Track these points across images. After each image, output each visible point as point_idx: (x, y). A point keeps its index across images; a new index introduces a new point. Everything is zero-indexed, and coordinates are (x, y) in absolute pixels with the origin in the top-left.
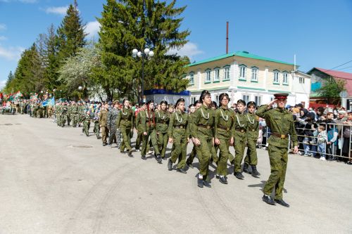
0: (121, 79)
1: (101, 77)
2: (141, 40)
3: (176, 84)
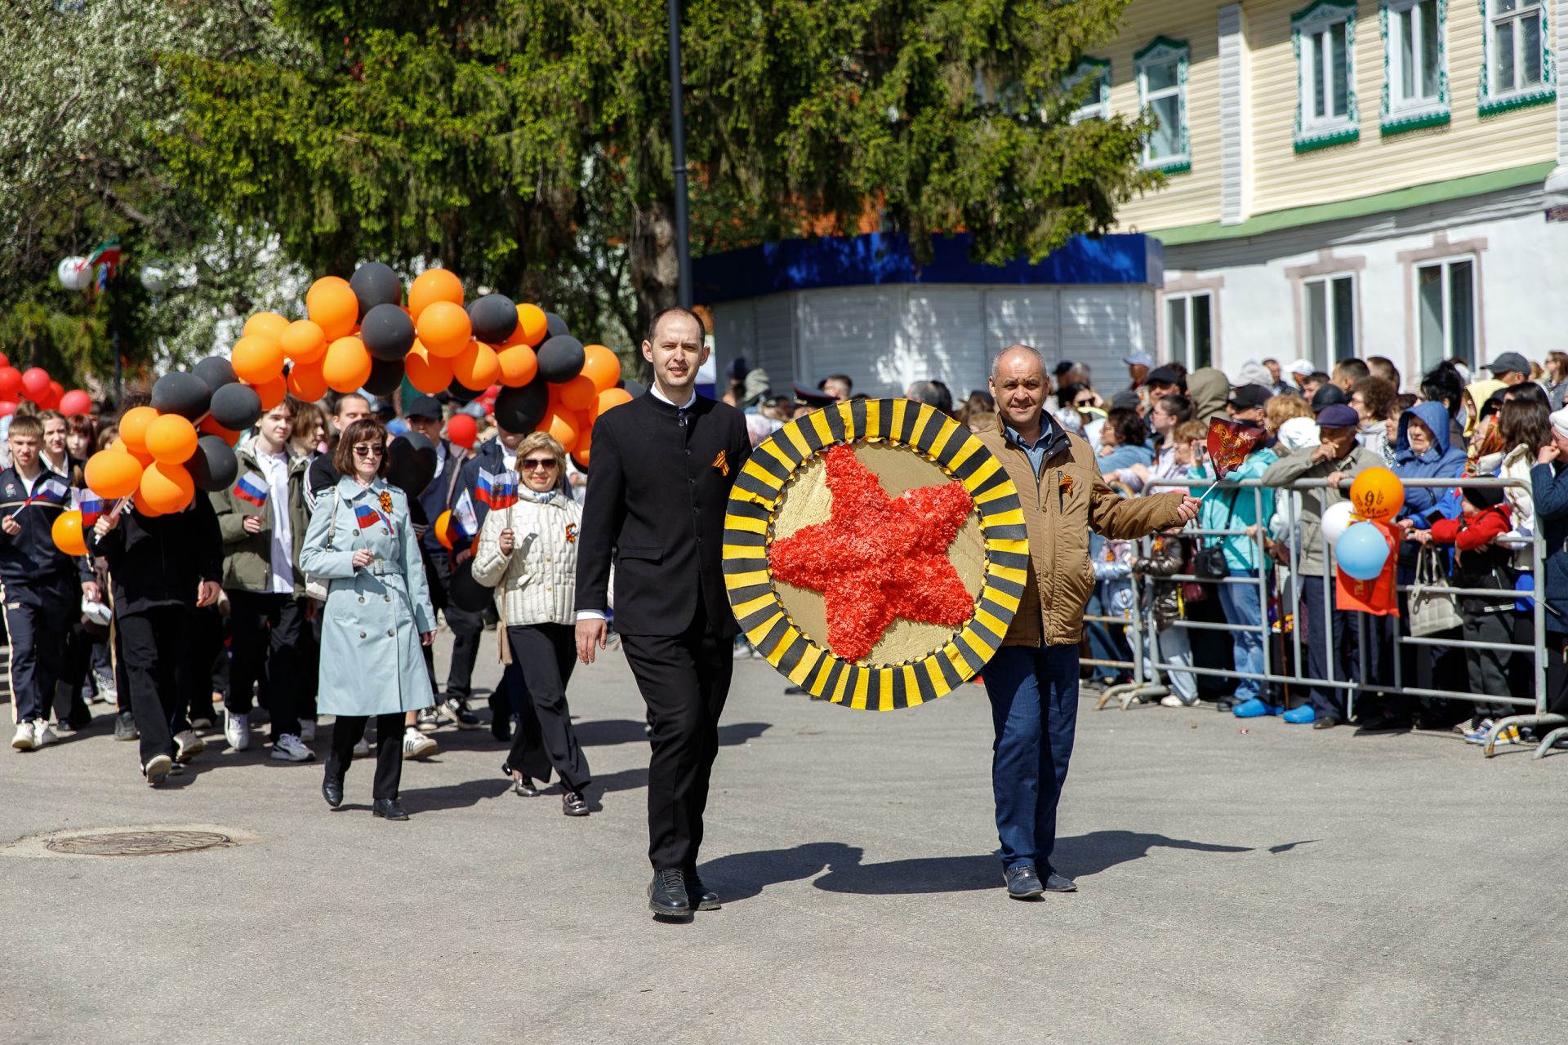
3: (1010, 176)
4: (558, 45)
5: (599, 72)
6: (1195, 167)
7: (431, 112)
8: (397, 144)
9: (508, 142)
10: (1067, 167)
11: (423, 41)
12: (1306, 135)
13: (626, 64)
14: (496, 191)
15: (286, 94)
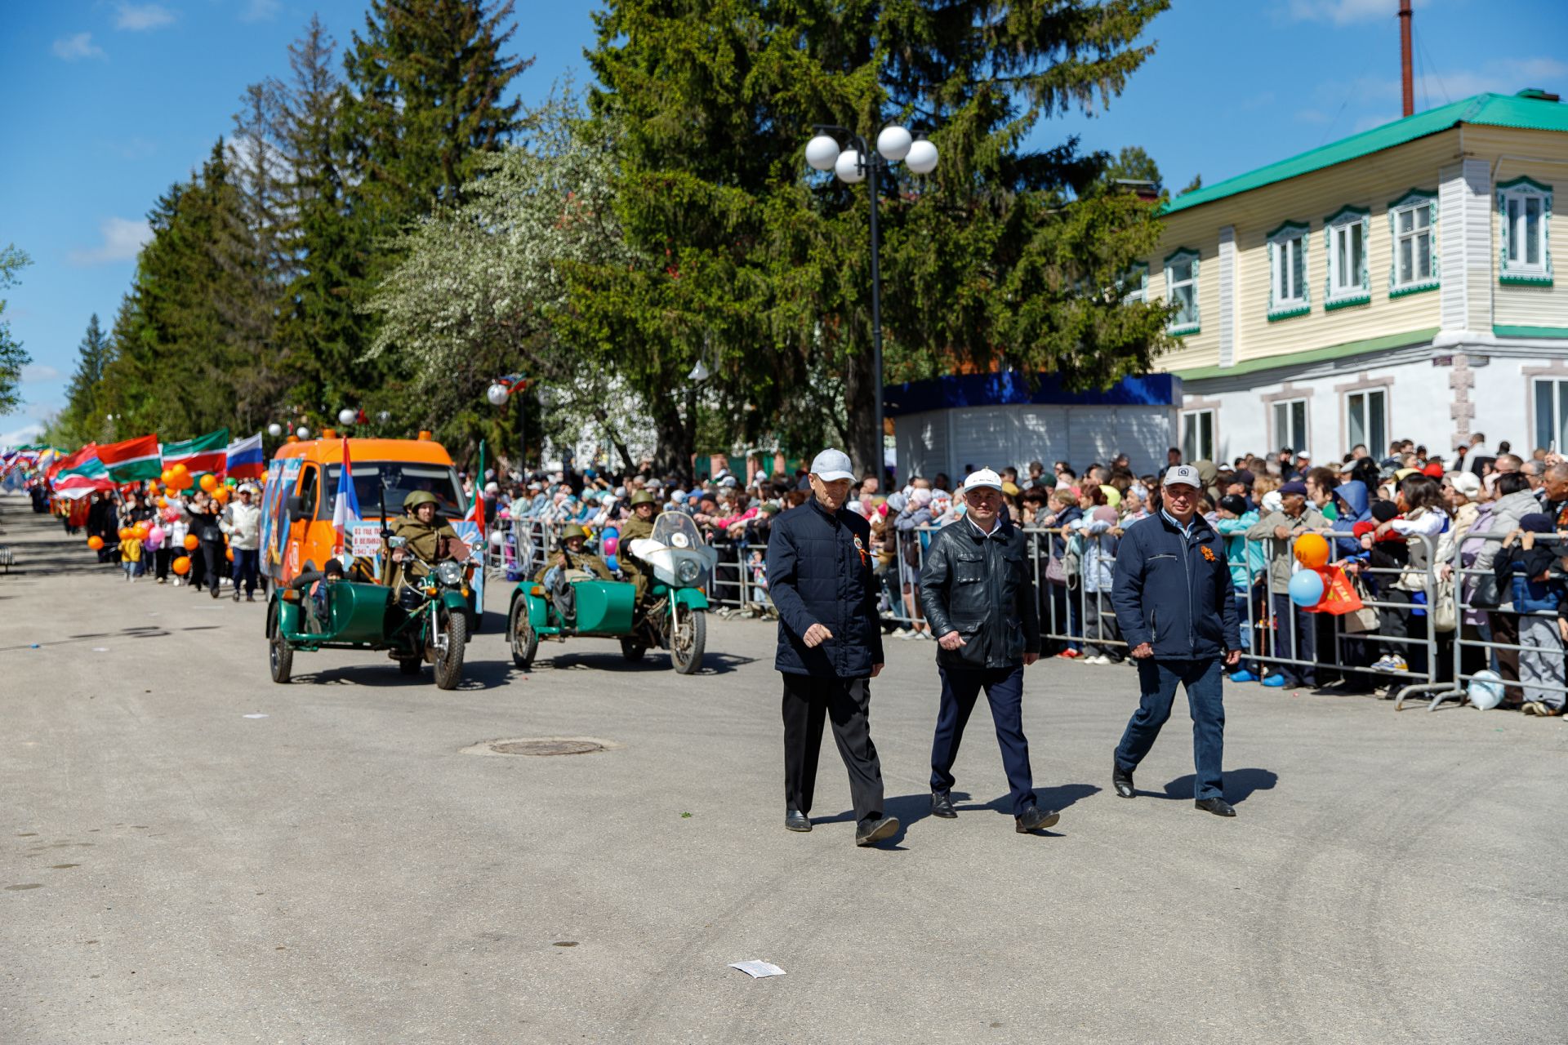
0: (740, 332)
1: (620, 325)
2: (856, 83)
3: (1088, 338)
4: (800, 257)
5: (828, 274)
6: (1203, 331)
7: (721, 299)
8: (700, 318)
9: (769, 317)
10: (1125, 331)
11: (716, 254)
12: (1275, 310)
13: (845, 268)
14: (761, 347)
15: (632, 286)
